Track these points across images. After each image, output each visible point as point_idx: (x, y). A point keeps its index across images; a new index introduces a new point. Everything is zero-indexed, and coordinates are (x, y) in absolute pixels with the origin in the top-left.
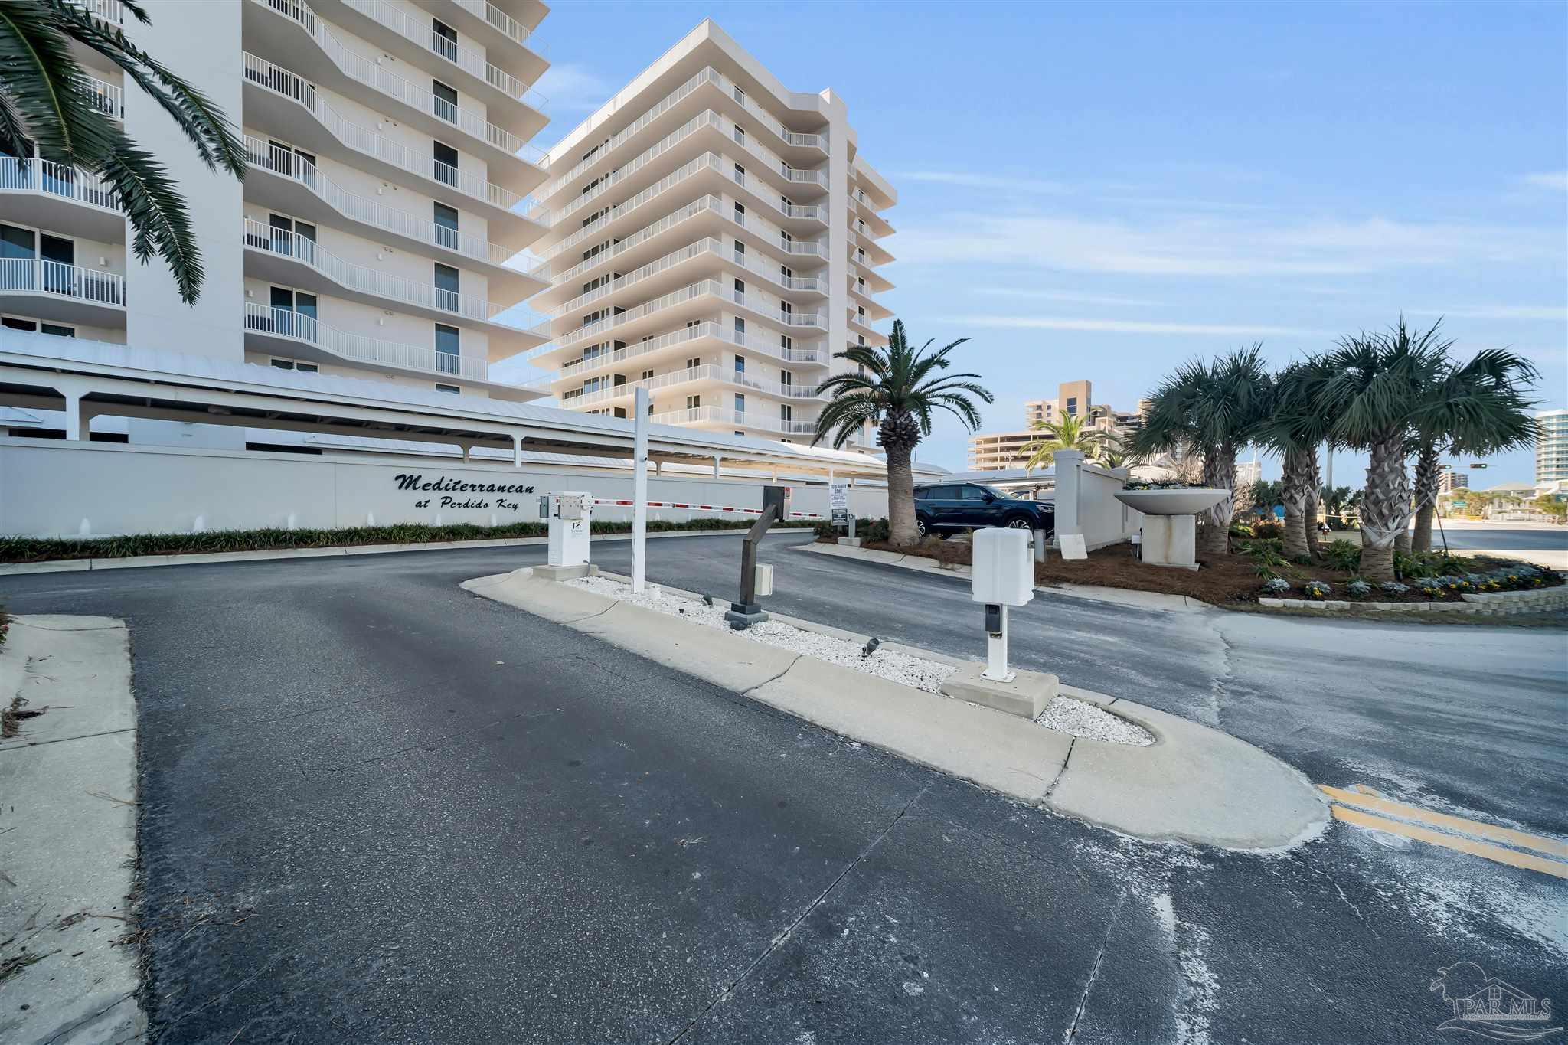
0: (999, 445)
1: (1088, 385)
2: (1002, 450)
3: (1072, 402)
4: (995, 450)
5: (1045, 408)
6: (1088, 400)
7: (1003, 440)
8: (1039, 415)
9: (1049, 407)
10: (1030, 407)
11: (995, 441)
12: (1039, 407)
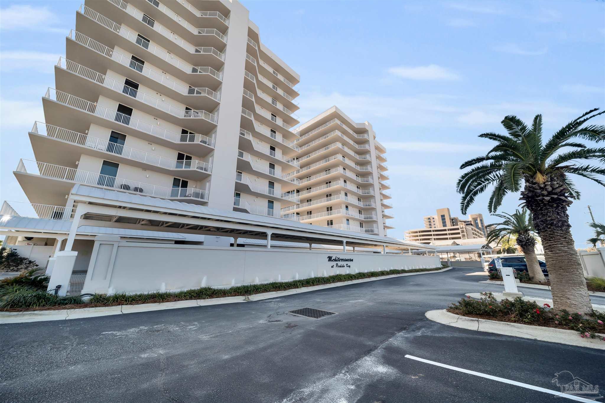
0: (418, 234)
1: (448, 210)
2: (420, 236)
3: (443, 216)
4: (417, 236)
5: (431, 218)
6: (450, 215)
7: (420, 232)
8: (430, 222)
9: (433, 218)
10: (426, 218)
11: (417, 232)
12: (429, 219)
